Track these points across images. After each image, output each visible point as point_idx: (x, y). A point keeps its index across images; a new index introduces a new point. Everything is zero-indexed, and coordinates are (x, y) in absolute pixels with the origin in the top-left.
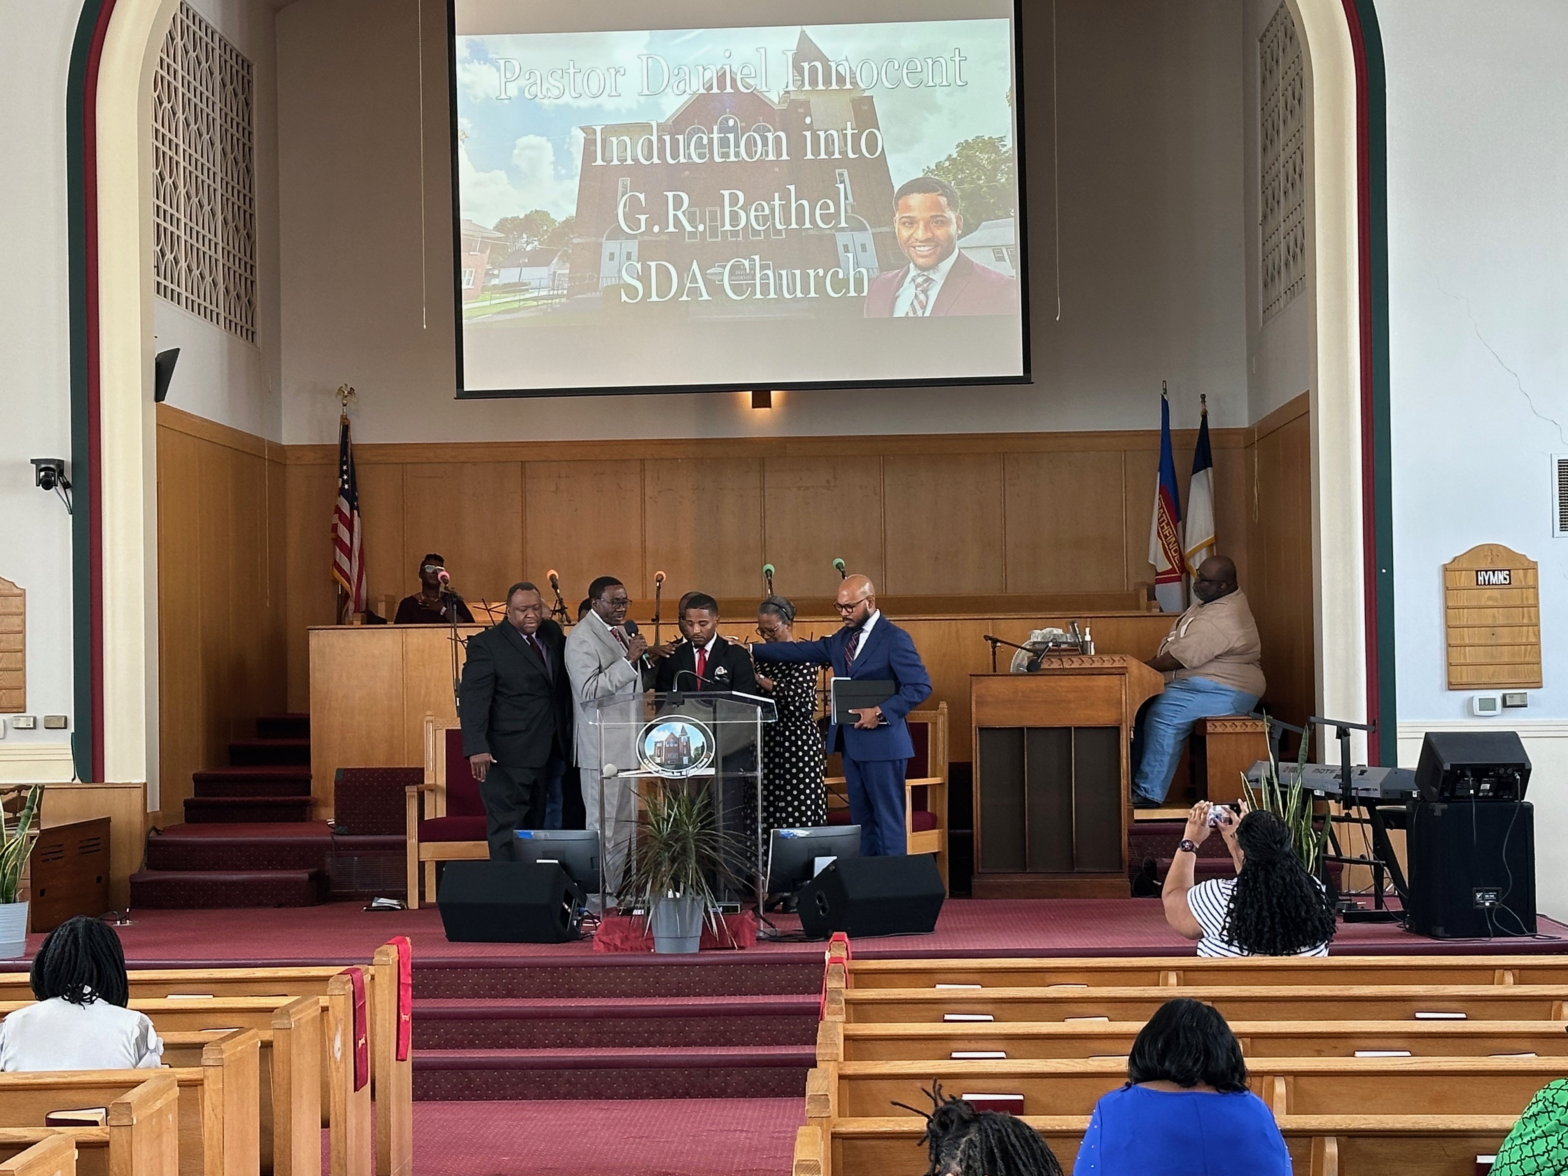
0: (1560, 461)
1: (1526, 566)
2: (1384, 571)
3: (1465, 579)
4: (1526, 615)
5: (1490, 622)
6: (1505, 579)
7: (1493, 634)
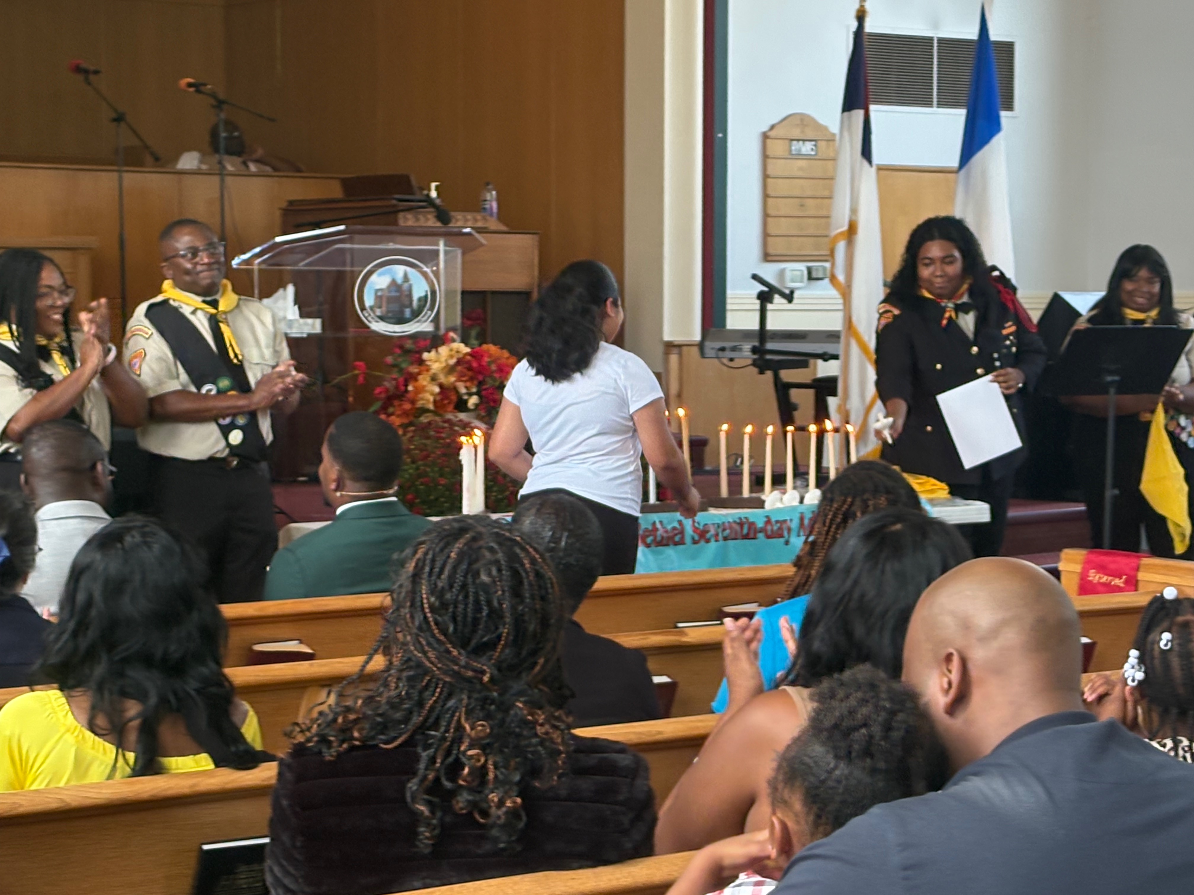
1: (828, 136)
2: (720, 135)
3: (780, 148)
4: (827, 187)
5: (799, 193)
6: (812, 149)
7: (802, 206)
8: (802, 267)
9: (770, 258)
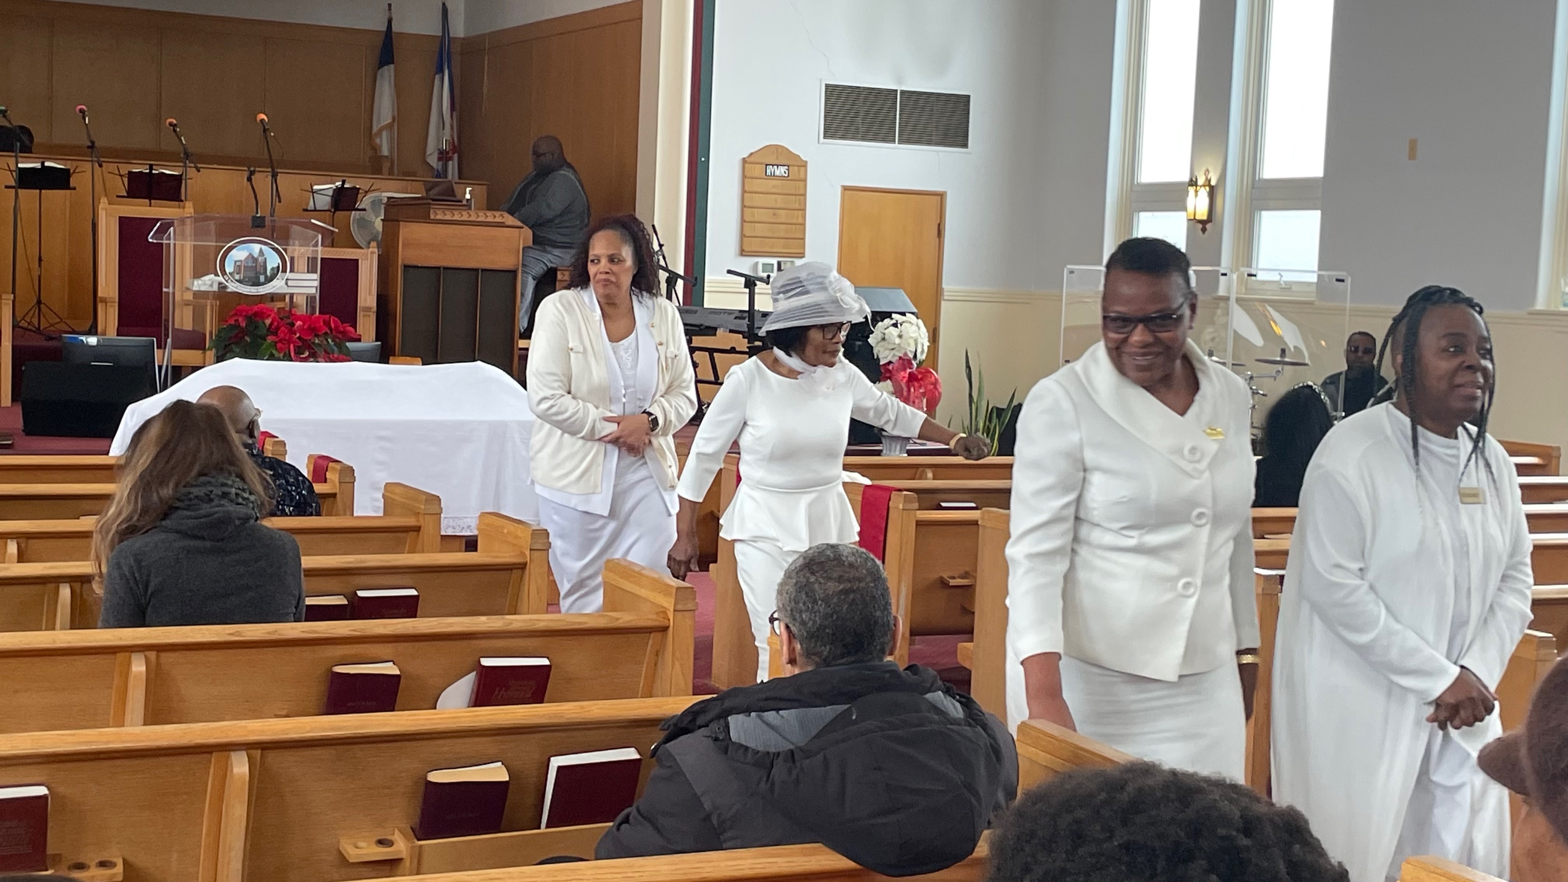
0: (827, 86)
1: (799, 164)
2: (703, 159)
3: (758, 170)
4: (797, 201)
5: (772, 205)
6: (785, 173)
7: (775, 215)
8: (774, 261)
9: (744, 253)
